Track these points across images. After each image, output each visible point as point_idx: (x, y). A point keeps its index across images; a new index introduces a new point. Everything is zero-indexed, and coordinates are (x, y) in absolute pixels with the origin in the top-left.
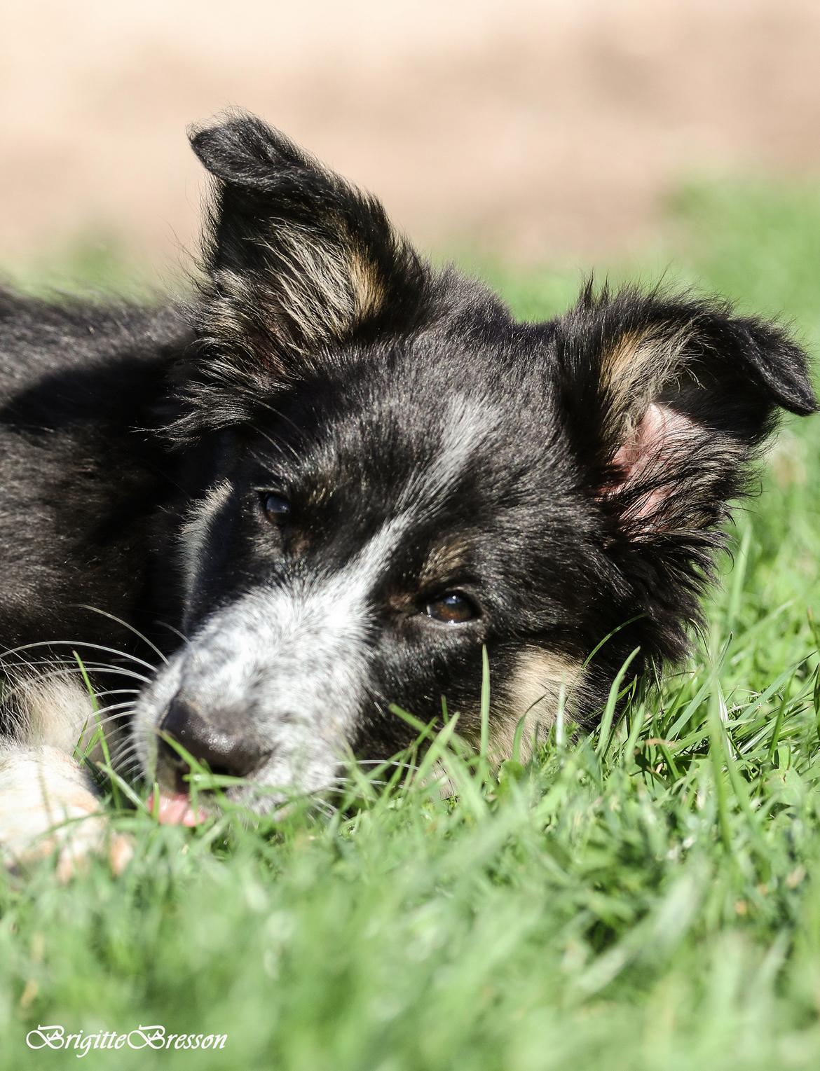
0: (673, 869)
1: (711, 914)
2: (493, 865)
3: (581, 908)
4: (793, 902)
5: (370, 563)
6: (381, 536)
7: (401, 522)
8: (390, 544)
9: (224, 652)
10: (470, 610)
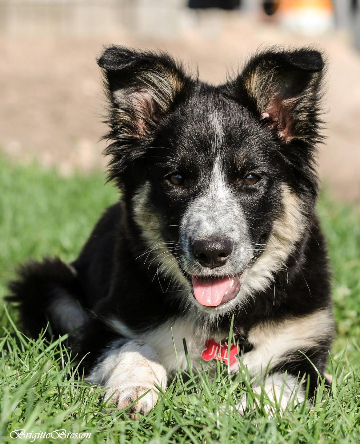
5: (218, 175)
6: (215, 166)
7: (217, 159)
8: (219, 167)
9: (196, 222)
10: (257, 178)
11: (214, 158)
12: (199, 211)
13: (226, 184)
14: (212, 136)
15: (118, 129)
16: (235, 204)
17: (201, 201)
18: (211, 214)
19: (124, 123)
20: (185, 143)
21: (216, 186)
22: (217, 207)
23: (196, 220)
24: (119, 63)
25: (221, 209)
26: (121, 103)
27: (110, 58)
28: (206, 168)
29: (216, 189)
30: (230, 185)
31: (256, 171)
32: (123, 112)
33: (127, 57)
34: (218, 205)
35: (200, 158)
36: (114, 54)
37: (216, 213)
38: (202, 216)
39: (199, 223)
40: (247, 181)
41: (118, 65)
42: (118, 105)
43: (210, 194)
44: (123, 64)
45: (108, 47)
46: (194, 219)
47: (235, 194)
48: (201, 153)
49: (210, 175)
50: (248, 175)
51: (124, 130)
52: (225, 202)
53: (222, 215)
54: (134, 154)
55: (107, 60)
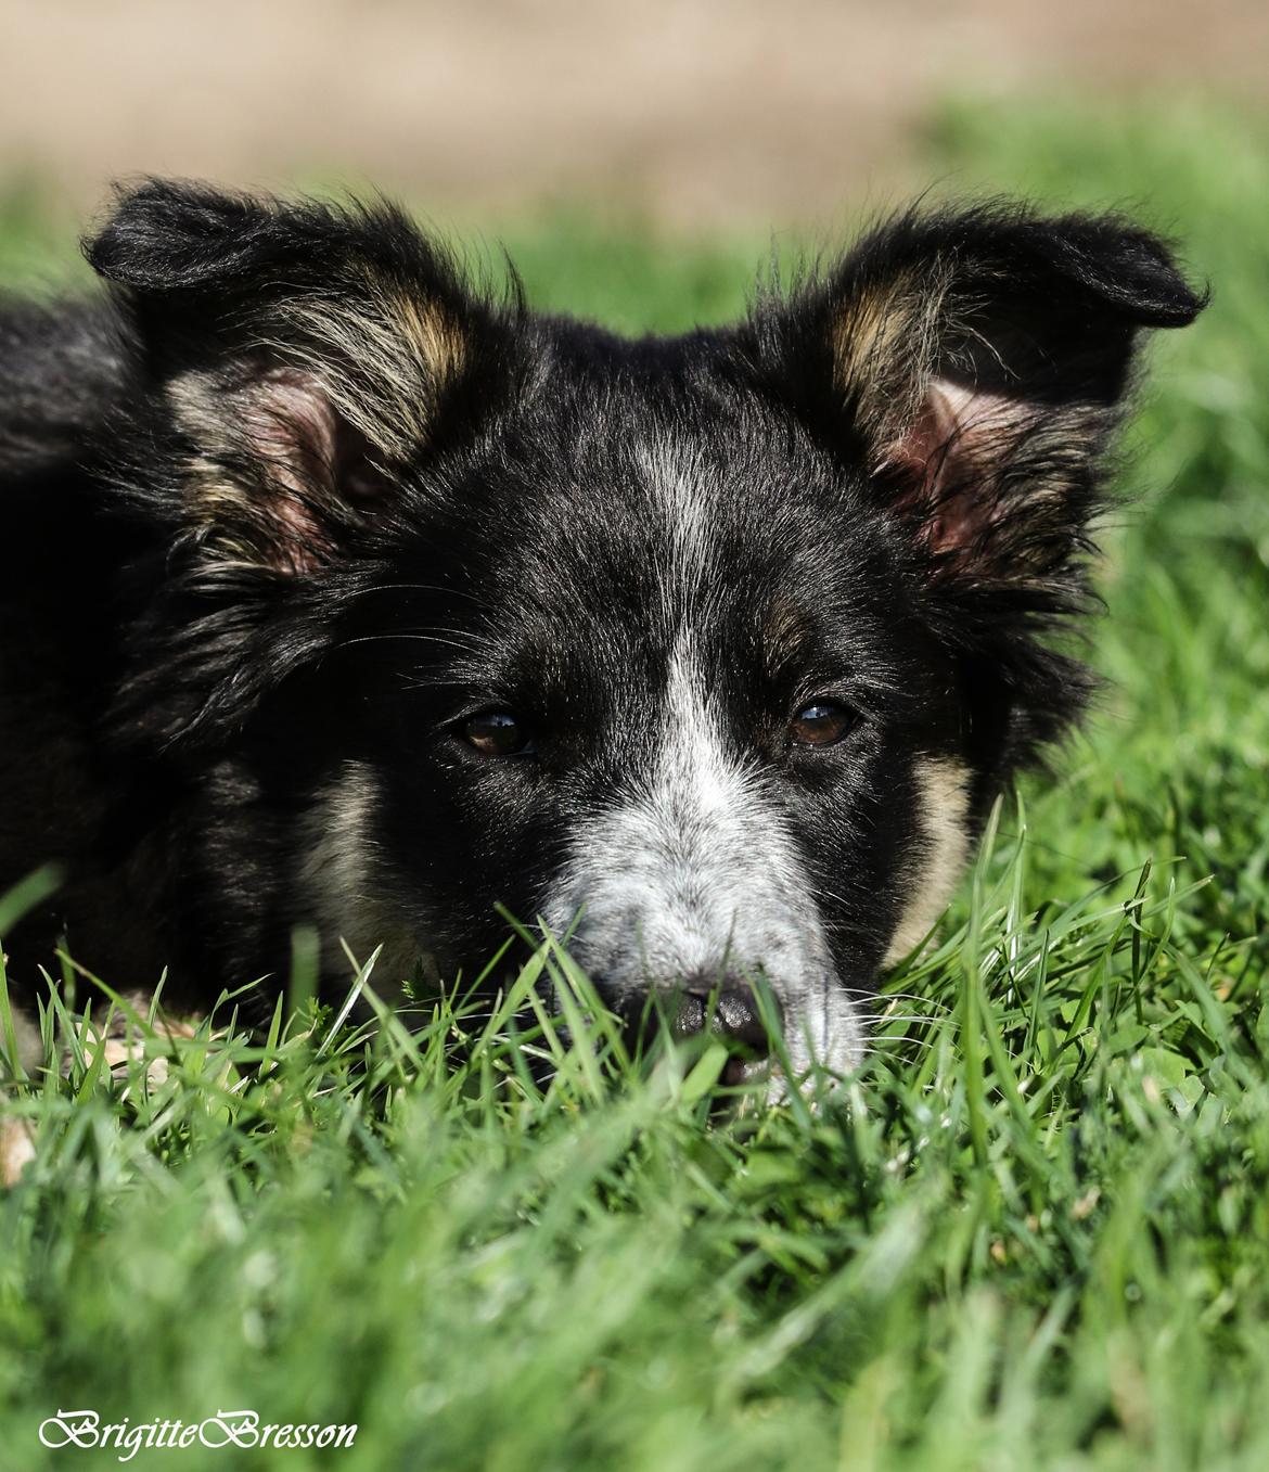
0: (892, 1187)
1: (952, 1260)
2: (610, 1179)
3: (746, 1247)
4: (1082, 1242)
5: (689, 710)
6: (676, 676)
7: (684, 642)
8: (694, 675)
9: (619, 914)
10: (843, 716)
11: (670, 639)
12: (627, 867)
13: (727, 749)
14: (659, 546)
15: (200, 543)
16: (770, 833)
17: (631, 821)
18: (682, 879)
19: (219, 519)
20: (539, 581)
21: (683, 759)
22: (704, 851)
23: (620, 903)
24: (181, 259)
25: (717, 859)
26: (207, 432)
27: (142, 235)
28: (636, 685)
29: (688, 772)
30: (741, 752)
31: (837, 688)
32: (214, 468)
33: (217, 232)
34: (705, 843)
35: (608, 644)
36: (159, 217)
37: (705, 876)
38: (643, 888)
39: (633, 917)
40: (801, 728)
41: (178, 267)
42: (194, 441)
43: (663, 796)
44: (198, 263)
45: (133, 187)
46: (611, 901)
47: (765, 786)
48: (613, 617)
49: (656, 714)
50: (806, 707)
51: (224, 544)
52: (731, 826)
53: (726, 884)
54: (289, 651)
55: (128, 245)
